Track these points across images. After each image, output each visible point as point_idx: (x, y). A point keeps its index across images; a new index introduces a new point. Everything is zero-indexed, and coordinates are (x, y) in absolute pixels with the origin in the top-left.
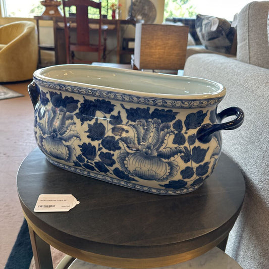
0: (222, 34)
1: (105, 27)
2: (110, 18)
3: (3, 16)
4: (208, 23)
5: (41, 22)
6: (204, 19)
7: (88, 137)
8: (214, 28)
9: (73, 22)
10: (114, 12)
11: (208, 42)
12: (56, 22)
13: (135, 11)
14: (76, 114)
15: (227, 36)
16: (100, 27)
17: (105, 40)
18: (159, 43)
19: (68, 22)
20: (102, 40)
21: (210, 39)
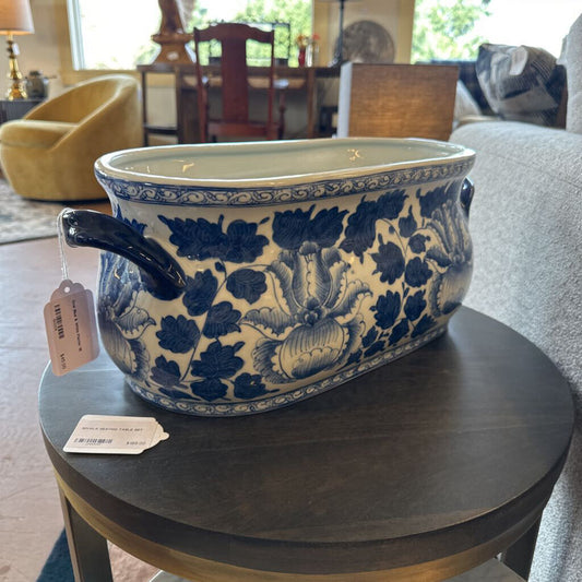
0: (537, 84)
1: (283, 83)
2: (294, 63)
3: (77, 67)
4: (504, 60)
5: (150, 77)
6: (495, 53)
7: (383, 279)
8: (517, 70)
9: (215, 74)
10: (303, 51)
11: (504, 102)
12: (181, 75)
13: (347, 48)
14: (341, 246)
15: (549, 85)
16: (271, 84)
17: (282, 110)
18: (391, 104)
19: (206, 74)
20: (276, 113)
21: (507, 96)
